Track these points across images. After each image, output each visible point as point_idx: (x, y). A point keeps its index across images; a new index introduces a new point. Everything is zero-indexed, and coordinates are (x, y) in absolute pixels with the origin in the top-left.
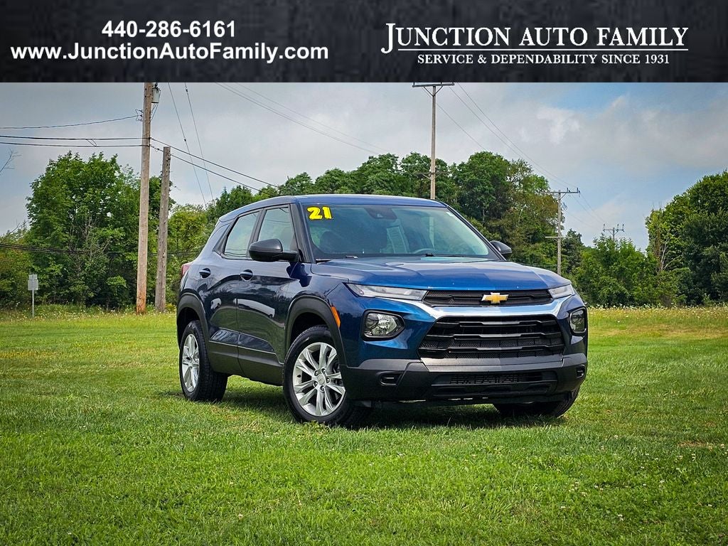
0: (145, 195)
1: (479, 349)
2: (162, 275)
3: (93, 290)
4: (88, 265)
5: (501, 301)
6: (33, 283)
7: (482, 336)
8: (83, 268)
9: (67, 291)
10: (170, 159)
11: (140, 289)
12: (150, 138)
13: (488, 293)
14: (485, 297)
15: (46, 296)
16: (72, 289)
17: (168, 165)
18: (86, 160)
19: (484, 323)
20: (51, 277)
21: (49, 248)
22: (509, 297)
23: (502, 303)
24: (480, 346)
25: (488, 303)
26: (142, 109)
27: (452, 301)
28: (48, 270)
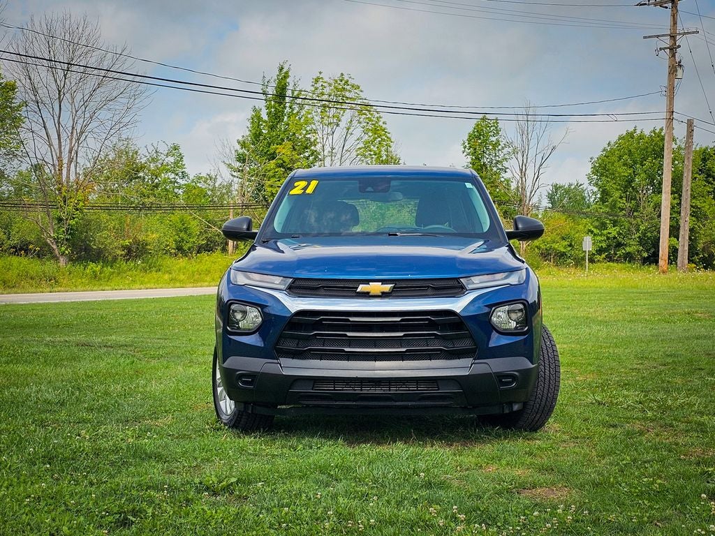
0: (668, 164)
1: (346, 350)
2: (684, 238)
3: (647, 251)
4: (642, 228)
5: (383, 293)
6: (588, 244)
7: (349, 334)
8: (638, 230)
9: (623, 251)
10: (693, 130)
11: (663, 251)
12: (673, 112)
13: (367, 282)
14: (361, 288)
15: (604, 256)
16: (628, 249)
17: (692, 136)
18: (647, 133)
19: (351, 319)
20: (608, 238)
21: (607, 213)
22: (394, 288)
23: (384, 295)
24: (349, 346)
25: (366, 295)
26: (666, 85)
27: (322, 292)
28: (605, 232)
